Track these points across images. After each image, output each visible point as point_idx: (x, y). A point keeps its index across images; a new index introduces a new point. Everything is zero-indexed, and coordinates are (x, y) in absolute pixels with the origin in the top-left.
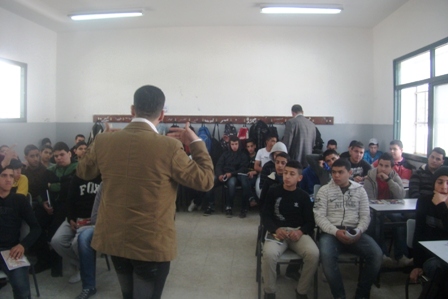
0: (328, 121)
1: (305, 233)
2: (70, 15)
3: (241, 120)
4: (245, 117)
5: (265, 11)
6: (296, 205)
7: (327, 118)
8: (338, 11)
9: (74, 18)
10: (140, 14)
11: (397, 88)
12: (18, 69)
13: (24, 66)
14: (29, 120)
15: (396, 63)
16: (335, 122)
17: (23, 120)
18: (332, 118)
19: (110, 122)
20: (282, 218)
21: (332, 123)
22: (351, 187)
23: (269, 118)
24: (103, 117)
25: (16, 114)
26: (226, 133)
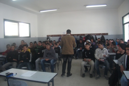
0: (107, 34)
1: (92, 60)
2: (40, 11)
3: (84, 35)
4: (85, 34)
5: (87, 7)
6: (90, 53)
7: (107, 33)
8: (106, 5)
9: (41, 12)
10: (56, 10)
11: (123, 24)
12: (28, 25)
13: (29, 24)
14: (31, 37)
15: (123, 18)
16: (109, 34)
17: (30, 37)
18: (108, 33)
19: (51, 37)
20: (87, 56)
21: (108, 35)
22: (104, 49)
23: (91, 34)
24: (49, 35)
25: (28, 36)
26: (80, 38)
